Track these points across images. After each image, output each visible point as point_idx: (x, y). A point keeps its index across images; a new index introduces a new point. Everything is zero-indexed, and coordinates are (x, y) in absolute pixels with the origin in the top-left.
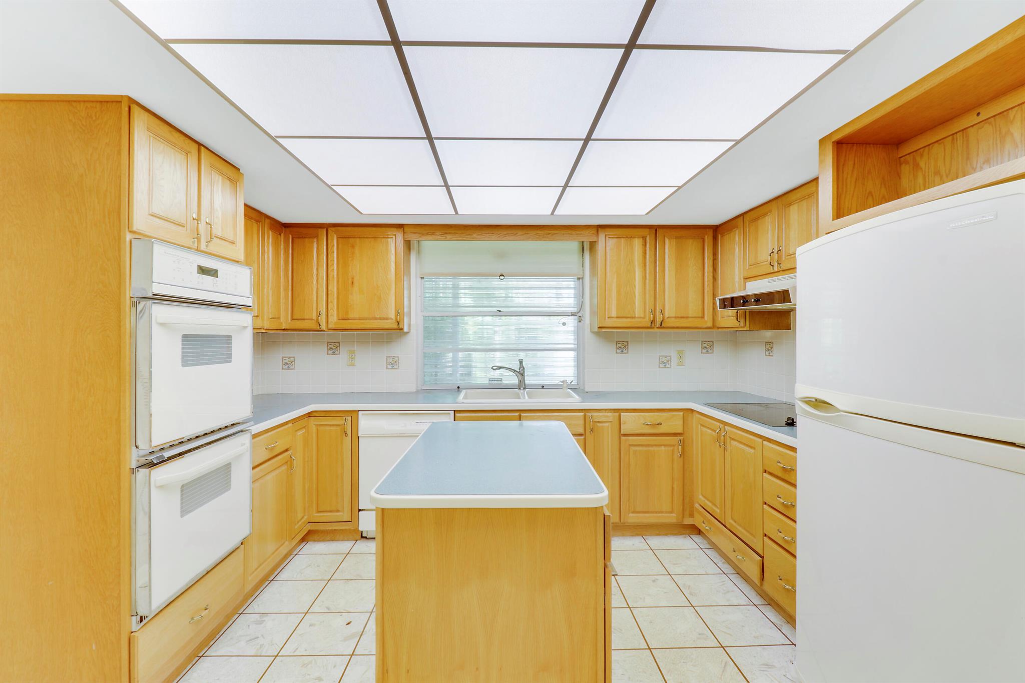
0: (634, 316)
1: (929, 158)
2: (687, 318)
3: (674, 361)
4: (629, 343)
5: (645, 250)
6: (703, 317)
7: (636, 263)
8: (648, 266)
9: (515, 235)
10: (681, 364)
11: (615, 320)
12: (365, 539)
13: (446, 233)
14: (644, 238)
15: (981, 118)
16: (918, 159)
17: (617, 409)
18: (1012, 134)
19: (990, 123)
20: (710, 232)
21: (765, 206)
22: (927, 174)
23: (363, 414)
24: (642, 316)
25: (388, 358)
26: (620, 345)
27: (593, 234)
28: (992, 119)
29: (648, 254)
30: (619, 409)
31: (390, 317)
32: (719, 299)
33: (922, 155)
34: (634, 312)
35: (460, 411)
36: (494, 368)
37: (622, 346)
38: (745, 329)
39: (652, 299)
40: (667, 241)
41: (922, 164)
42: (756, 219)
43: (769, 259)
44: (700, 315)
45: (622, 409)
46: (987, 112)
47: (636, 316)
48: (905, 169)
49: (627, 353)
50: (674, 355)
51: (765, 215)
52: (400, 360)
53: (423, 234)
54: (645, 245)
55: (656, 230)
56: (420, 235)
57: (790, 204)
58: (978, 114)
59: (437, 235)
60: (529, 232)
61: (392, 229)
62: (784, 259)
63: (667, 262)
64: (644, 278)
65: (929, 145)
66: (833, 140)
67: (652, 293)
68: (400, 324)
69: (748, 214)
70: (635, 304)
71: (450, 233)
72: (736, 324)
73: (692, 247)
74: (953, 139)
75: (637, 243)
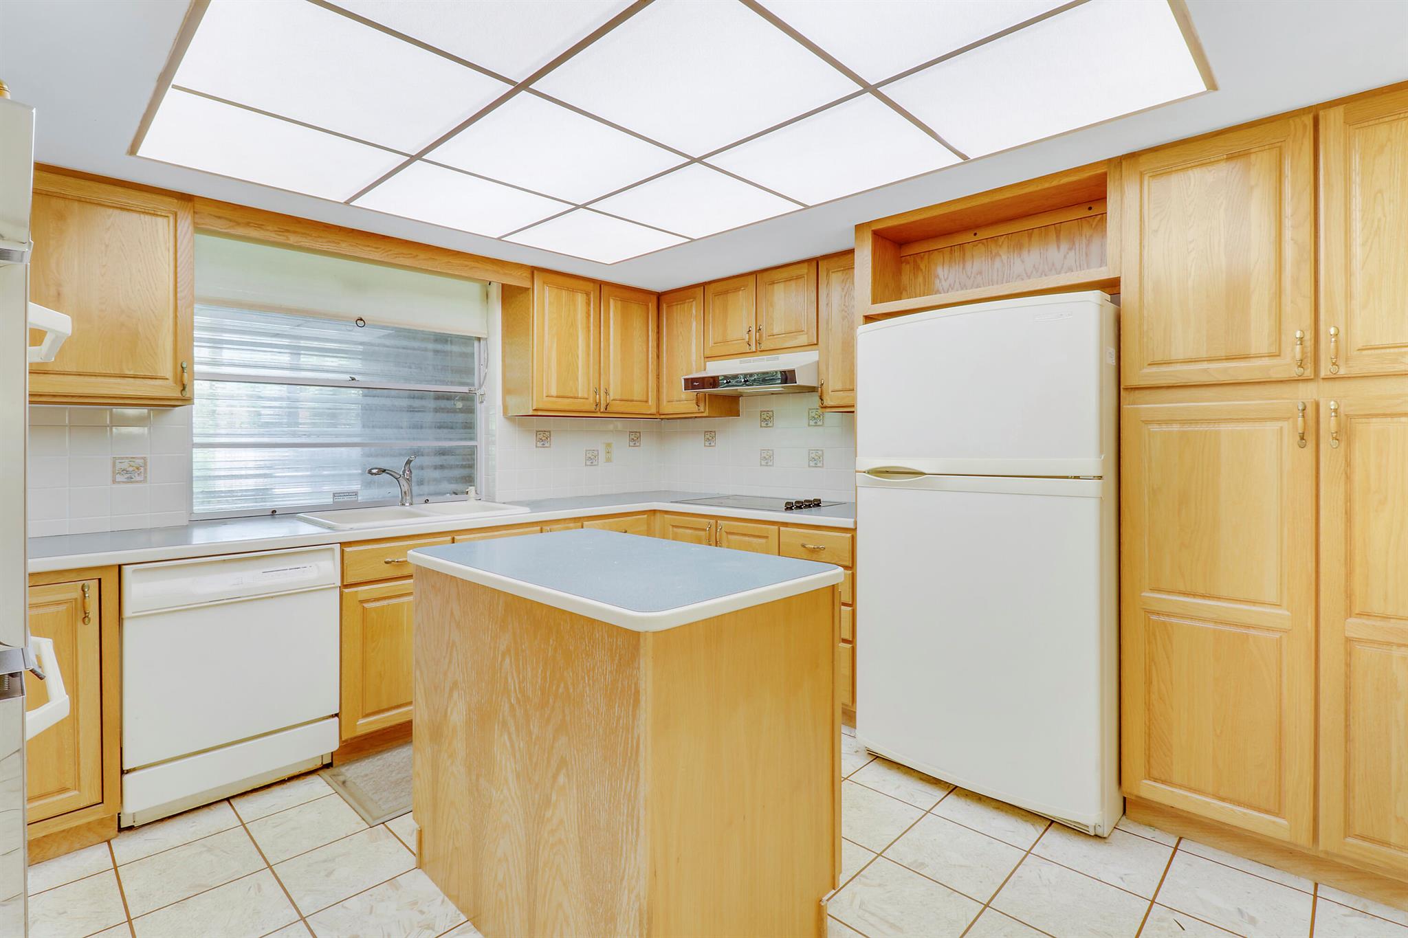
0: (576, 395)
1: (929, 262)
2: (632, 401)
3: (602, 456)
4: (552, 433)
5: (589, 310)
6: (647, 402)
7: (580, 326)
8: (592, 332)
9: (414, 257)
10: (608, 460)
11: (554, 399)
12: (127, 833)
13: (288, 231)
14: (588, 294)
15: (976, 238)
16: (919, 261)
17: (578, 518)
18: (1000, 256)
19: (983, 244)
20: (655, 299)
21: (735, 280)
22: (927, 276)
23: (135, 571)
24: (586, 396)
25: (117, 461)
26: (541, 436)
27: (526, 276)
28: (985, 241)
29: (592, 316)
30: (580, 518)
31: (160, 374)
32: (685, 379)
33: (922, 258)
34: (577, 390)
35: (349, 544)
36: (374, 471)
37: (543, 437)
38: (704, 415)
39: (597, 375)
40: (612, 302)
41: (922, 266)
42: (726, 292)
43: (747, 337)
44: (645, 399)
45: (584, 517)
46: (983, 234)
47: (580, 396)
48: (906, 269)
49: (550, 447)
50: (602, 449)
51: (737, 289)
52: (148, 464)
53: (238, 224)
54: (588, 304)
55: (600, 286)
56: (231, 224)
57: (773, 283)
58: (975, 234)
59: (268, 230)
60: (436, 258)
61: (170, 200)
62: (764, 339)
63: (612, 330)
64: (588, 346)
65: (929, 251)
66: (873, 229)
67: (597, 367)
68: (187, 389)
69: (713, 285)
70: (577, 380)
71: (295, 232)
72: (695, 408)
73: (636, 312)
74: (951, 250)
75: (580, 299)
